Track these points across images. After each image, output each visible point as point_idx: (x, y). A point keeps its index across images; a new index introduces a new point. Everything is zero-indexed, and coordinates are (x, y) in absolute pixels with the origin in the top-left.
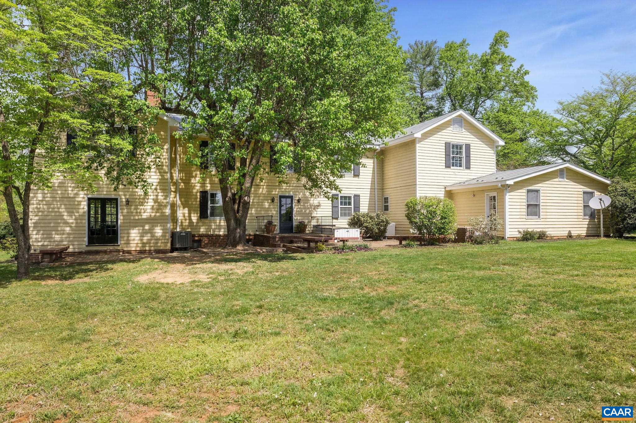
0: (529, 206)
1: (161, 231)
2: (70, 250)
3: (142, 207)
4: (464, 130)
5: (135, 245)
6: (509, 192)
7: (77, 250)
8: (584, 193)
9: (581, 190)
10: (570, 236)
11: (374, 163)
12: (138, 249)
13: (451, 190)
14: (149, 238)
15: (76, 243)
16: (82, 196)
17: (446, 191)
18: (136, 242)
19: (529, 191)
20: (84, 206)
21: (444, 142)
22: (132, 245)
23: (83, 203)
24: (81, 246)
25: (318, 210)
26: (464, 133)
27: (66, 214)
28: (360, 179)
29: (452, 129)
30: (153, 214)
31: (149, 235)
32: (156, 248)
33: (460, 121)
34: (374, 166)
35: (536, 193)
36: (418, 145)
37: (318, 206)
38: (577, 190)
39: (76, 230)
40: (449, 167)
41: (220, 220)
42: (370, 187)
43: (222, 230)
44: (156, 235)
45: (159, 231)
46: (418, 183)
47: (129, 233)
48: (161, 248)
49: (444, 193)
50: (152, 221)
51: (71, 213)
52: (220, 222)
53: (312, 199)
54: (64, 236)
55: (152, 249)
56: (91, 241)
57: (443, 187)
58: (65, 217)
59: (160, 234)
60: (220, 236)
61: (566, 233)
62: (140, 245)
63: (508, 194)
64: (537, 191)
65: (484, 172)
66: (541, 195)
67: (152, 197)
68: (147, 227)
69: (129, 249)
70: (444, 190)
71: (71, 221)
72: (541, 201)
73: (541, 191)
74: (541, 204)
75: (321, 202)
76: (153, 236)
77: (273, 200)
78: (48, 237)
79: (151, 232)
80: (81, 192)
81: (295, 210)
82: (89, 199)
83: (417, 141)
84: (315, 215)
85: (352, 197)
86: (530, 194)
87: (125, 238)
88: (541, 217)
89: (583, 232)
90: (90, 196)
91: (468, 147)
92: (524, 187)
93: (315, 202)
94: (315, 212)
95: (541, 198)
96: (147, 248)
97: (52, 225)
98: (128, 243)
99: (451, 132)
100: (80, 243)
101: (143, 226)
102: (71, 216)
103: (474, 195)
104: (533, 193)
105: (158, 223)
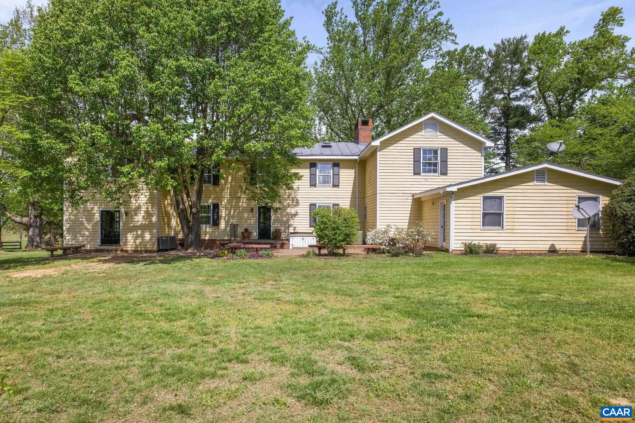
0: (485, 215)
1: (149, 236)
2: (88, 247)
3: (136, 217)
4: (439, 133)
5: (130, 246)
6: (455, 200)
7: (93, 249)
8: (579, 198)
9: (575, 195)
10: (553, 251)
11: (355, 173)
12: (133, 249)
13: (420, 198)
14: (140, 241)
15: (92, 243)
16: (96, 209)
17: (413, 199)
18: (131, 243)
19: (485, 198)
20: (97, 217)
21: (413, 148)
22: (129, 246)
23: (96, 215)
24: (95, 246)
25: (295, 219)
26: (439, 137)
27: (86, 222)
28: (339, 189)
29: (423, 134)
30: (144, 223)
31: (140, 238)
32: (146, 249)
33: (434, 124)
34: (355, 175)
35: (498, 201)
36: (378, 153)
37: (296, 215)
38: (566, 195)
39: (93, 233)
40: (419, 174)
41: (206, 227)
42: (350, 197)
43: (208, 236)
44: (146, 238)
45: (147, 236)
46: (378, 192)
47: (126, 237)
48: (149, 249)
49: (411, 201)
50: (143, 227)
51: (89, 221)
52: (206, 229)
53: (289, 209)
54: (85, 238)
55: (143, 249)
56: (103, 242)
57: (410, 195)
58: (85, 225)
59: (149, 238)
60: (205, 240)
61: (546, 247)
62: (134, 246)
63: (453, 202)
64: (501, 198)
65: (466, 178)
66: (505, 202)
67: (144, 209)
68: (139, 232)
69: (126, 249)
70: (412, 198)
71: (89, 227)
72: (505, 209)
73: (505, 198)
74: (505, 213)
75: (298, 211)
76: (143, 240)
77: (252, 210)
78: (74, 238)
79: (142, 236)
80: (96, 207)
81: (272, 218)
82: (102, 211)
83: (378, 149)
84: (292, 223)
85: (331, 206)
86: (488, 202)
87: (124, 241)
88: (505, 227)
89: (578, 247)
90: (101, 209)
91: (445, 151)
92: (480, 193)
93: (292, 211)
94: (292, 221)
95: (505, 205)
96: (139, 249)
97: (78, 230)
98: (126, 244)
99: (422, 137)
100: (95, 243)
101: (137, 232)
102: (89, 224)
103: (433, 204)
104: (493, 200)
105: (147, 229)
